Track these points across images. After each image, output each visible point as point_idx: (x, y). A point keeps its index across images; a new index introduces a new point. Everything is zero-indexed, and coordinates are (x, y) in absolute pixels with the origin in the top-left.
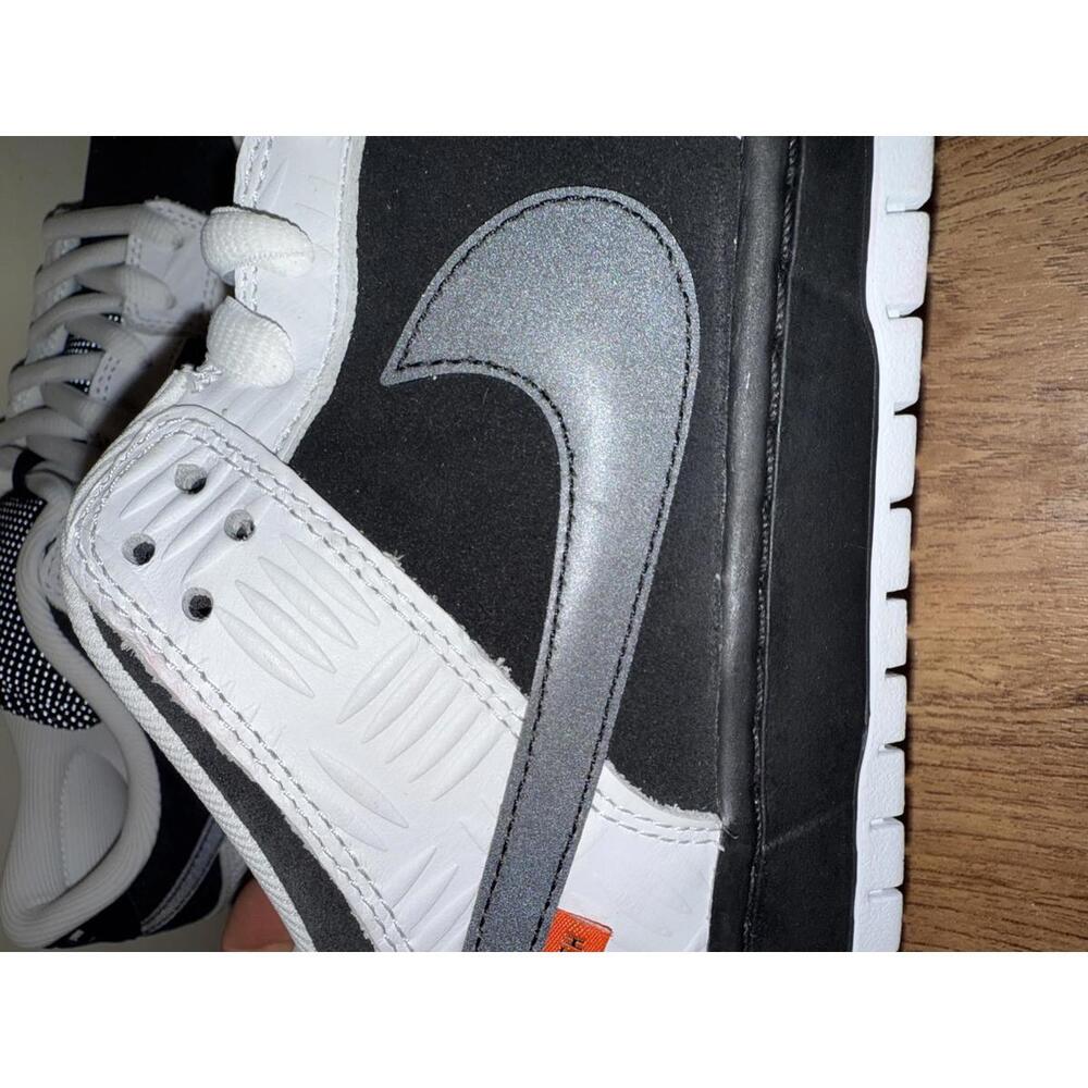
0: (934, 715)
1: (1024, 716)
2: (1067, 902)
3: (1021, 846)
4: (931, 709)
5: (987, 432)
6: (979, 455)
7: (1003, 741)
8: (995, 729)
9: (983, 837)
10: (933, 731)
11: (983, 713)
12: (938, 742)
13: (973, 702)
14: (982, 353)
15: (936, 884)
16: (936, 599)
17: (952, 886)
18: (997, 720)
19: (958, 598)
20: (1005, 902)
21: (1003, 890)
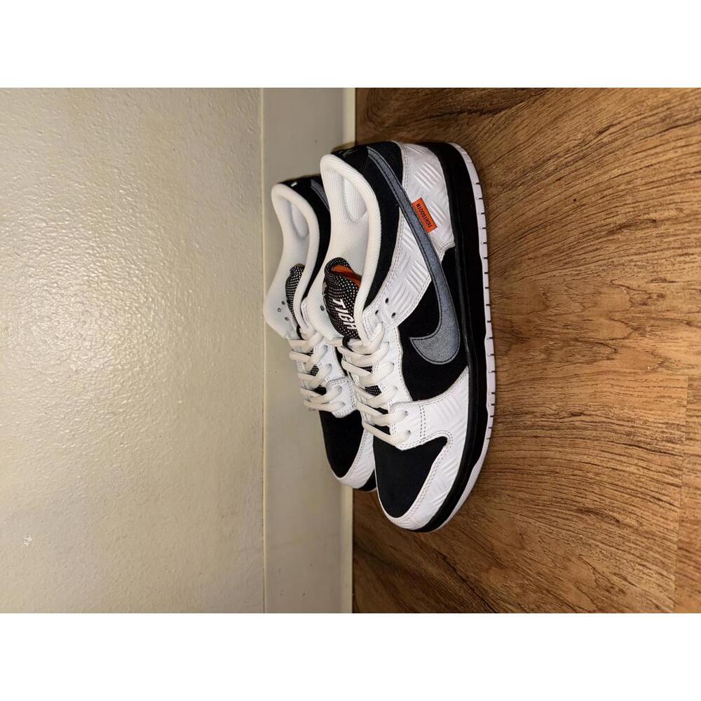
0: (542, 421)
1: (561, 420)
2: (571, 477)
3: (561, 461)
4: (542, 419)
5: (554, 336)
6: (552, 343)
7: (557, 429)
8: (556, 425)
9: (552, 459)
10: (543, 426)
11: (553, 420)
12: (543, 429)
13: (551, 417)
14: (552, 314)
15: (543, 475)
16: (543, 385)
17: (547, 475)
18: (556, 422)
19: (548, 385)
20: (558, 479)
21: (557, 475)
